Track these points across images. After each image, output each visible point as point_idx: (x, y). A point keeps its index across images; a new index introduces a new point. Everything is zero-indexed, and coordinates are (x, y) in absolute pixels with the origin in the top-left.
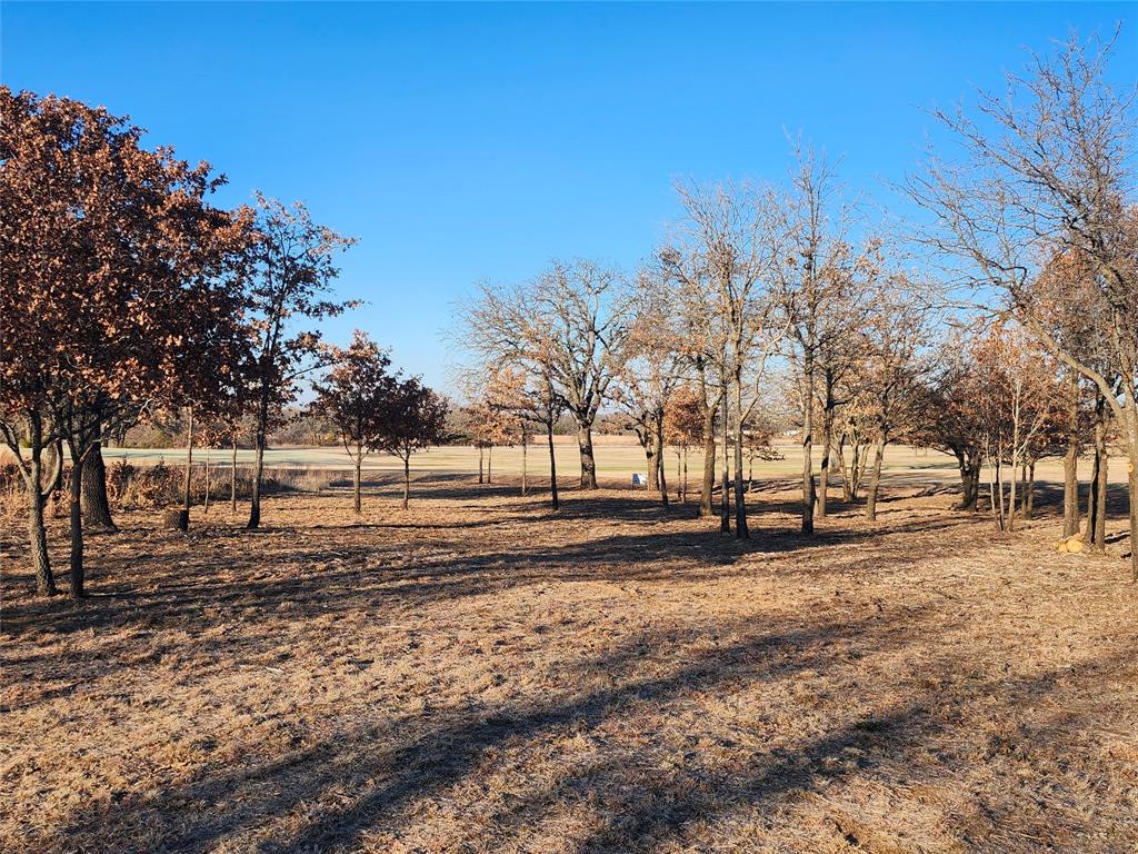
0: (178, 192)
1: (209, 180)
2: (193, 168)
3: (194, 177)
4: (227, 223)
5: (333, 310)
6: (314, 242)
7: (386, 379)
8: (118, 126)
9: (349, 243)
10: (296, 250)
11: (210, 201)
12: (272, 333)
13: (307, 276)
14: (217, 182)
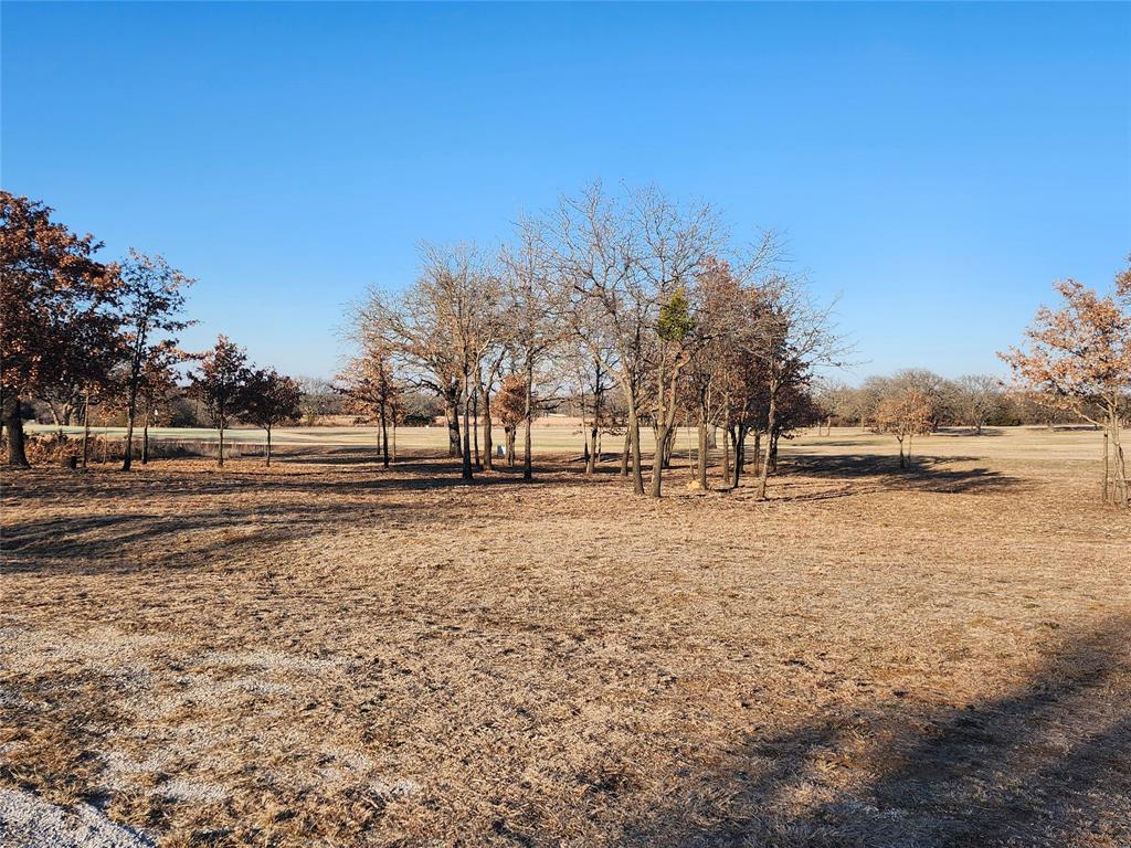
0: (75, 252)
1: (92, 246)
2: (80, 238)
3: (82, 244)
4: (101, 274)
5: (180, 326)
6: (168, 282)
7: (243, 370)
8: (36, 207)
9: (191, 282)
10: (155, 287)
11: (94, 258)
12: (140, 342)
13: (163, 306)
14: (97, 247)
